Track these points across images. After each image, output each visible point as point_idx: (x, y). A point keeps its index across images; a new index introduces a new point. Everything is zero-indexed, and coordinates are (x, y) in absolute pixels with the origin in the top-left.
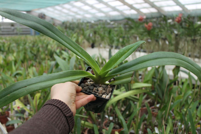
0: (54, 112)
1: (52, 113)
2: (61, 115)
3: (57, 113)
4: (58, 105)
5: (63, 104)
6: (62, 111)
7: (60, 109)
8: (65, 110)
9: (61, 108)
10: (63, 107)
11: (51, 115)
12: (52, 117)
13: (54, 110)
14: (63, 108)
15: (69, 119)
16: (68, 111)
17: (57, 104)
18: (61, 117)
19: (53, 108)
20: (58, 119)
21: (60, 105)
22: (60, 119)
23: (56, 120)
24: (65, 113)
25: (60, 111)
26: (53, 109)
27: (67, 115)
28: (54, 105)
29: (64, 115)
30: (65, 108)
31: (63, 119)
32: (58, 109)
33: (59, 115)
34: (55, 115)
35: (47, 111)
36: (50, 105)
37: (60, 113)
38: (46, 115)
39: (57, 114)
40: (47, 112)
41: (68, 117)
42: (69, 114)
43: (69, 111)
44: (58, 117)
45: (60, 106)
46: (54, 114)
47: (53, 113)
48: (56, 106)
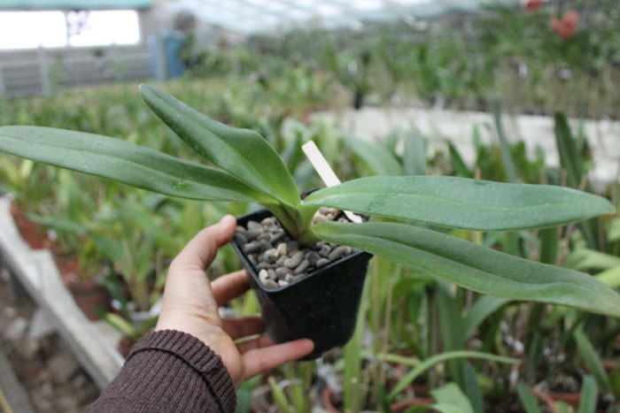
2: (186, 373)
3: (168, 371)
4: (168, 347)
5: (184, 339)
6: (184, 361)
7: (178, 357)
8: (192, 357)
9: (179, 353)
10: (187, 347)
12: (153, 384)
13: (160, 362)
14: (187, 351)
15: (211, 378)
16: (204, 355)
17: (167, 343)
18: (186, 379)
19: (155, 357)
20: (177, 388)
21: (175, 344)
22: (182, 387)
23: (169, 392)
25: (178, 361)
26: (157, 360)
27: (204, 369)
28: (157, 350)
29: (195, 370)
30: (195, 349)
31: (192, 383)
32: (172, 358)
33: (176, 374)
34: (165, 376)
35: (137, 371)
36: (146, 352)
37: (179, 369)
38: (134, 383)
39: (172, 373)
41: (207, 373)
42: (208, 364)
44: (175, 382)
45: (175, 349)
46: (160, 375)
47: (157, 373)
48: (165, 352)
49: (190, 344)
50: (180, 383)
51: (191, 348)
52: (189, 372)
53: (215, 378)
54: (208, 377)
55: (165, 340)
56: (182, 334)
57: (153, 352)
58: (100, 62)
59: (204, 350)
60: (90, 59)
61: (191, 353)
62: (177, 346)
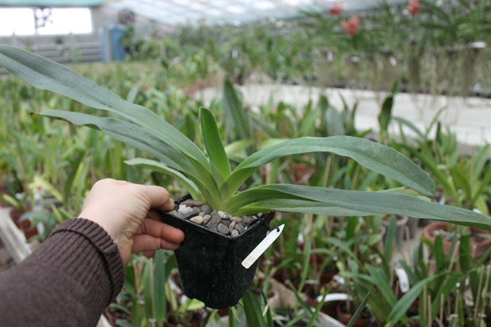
0: (72, 245)
1: (65, 248)
2: (90, 252)
3: (78, 248)
4: (80, 230)
5: (93, 226)
6: (90, 242)
7: (86, 238)
8: (99, 240)
9: (89, 236)
10: (94, 233)
11: (63, 254)
12: (64, 257)
13: (71, 240)
14: (94, 236)
15: (110, 259)
16: (107, 241)
17: (80, 227)
18: (90, 257)
19: (68, 237)
20: (82, 262)
21: (86, 229)
22: (86, 262)
23: (76, 264)
24: (100, 245)
25: (86, 241)
26: (69, 239)
27: (106, 251)
29: (98, 251)
30: (100, 236)
31: (93, 261)
32: (82, 238)
33: (83, 252)
34: (74, 252)
35: (52, 246)
37: (86, 247)
38: (49, 255)
39: (80, 250)
40: (53, 248)
41: (108, 254)
42: (109, 248)
43: (108, 243)
44: (81, 258)
45: (86, 232)
46: (70, 251)
47: (68, 248)
48: (76, 233)
49: (97, 231)
50: (85, 259)
51: (97, 234)
52: (93, 251)
53: (112, 259)
54: (108, 258)
55: (78, 225)
56: (92, 223)
57: (67, 232)
58: (60, 47)
59: (106, 238)
60: (53, 45)
61: (96, 238)
62: (87, 231)
